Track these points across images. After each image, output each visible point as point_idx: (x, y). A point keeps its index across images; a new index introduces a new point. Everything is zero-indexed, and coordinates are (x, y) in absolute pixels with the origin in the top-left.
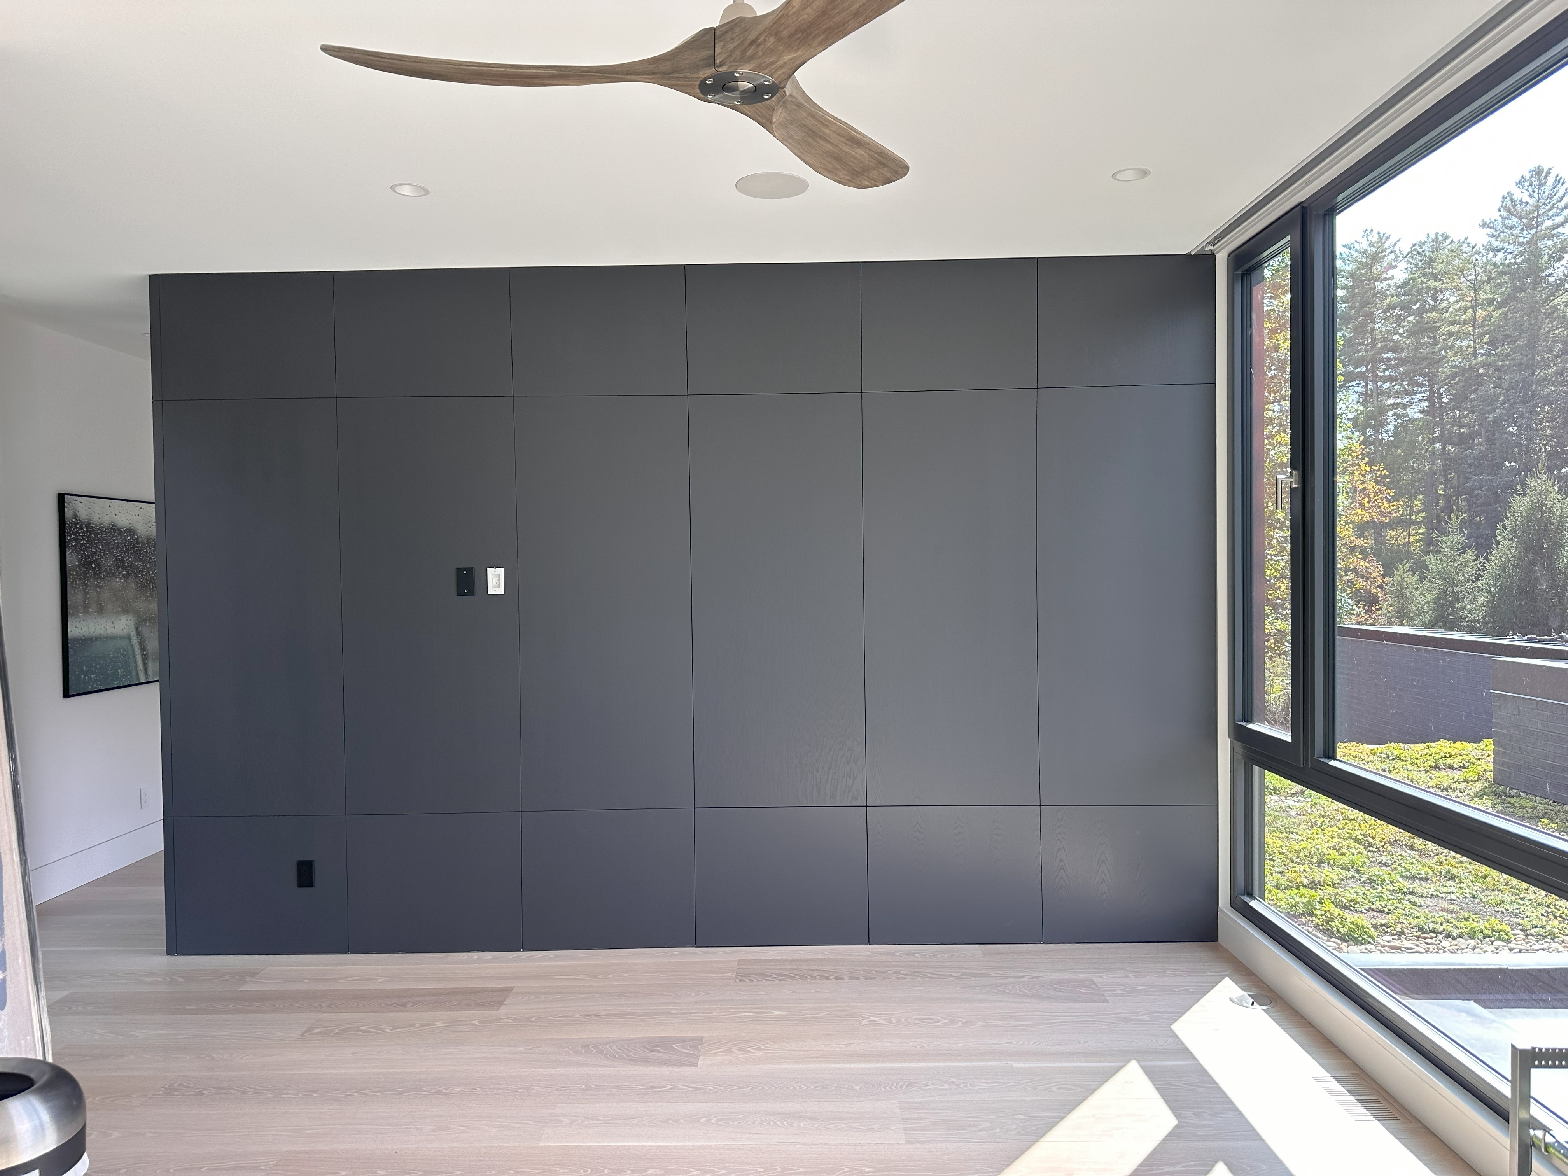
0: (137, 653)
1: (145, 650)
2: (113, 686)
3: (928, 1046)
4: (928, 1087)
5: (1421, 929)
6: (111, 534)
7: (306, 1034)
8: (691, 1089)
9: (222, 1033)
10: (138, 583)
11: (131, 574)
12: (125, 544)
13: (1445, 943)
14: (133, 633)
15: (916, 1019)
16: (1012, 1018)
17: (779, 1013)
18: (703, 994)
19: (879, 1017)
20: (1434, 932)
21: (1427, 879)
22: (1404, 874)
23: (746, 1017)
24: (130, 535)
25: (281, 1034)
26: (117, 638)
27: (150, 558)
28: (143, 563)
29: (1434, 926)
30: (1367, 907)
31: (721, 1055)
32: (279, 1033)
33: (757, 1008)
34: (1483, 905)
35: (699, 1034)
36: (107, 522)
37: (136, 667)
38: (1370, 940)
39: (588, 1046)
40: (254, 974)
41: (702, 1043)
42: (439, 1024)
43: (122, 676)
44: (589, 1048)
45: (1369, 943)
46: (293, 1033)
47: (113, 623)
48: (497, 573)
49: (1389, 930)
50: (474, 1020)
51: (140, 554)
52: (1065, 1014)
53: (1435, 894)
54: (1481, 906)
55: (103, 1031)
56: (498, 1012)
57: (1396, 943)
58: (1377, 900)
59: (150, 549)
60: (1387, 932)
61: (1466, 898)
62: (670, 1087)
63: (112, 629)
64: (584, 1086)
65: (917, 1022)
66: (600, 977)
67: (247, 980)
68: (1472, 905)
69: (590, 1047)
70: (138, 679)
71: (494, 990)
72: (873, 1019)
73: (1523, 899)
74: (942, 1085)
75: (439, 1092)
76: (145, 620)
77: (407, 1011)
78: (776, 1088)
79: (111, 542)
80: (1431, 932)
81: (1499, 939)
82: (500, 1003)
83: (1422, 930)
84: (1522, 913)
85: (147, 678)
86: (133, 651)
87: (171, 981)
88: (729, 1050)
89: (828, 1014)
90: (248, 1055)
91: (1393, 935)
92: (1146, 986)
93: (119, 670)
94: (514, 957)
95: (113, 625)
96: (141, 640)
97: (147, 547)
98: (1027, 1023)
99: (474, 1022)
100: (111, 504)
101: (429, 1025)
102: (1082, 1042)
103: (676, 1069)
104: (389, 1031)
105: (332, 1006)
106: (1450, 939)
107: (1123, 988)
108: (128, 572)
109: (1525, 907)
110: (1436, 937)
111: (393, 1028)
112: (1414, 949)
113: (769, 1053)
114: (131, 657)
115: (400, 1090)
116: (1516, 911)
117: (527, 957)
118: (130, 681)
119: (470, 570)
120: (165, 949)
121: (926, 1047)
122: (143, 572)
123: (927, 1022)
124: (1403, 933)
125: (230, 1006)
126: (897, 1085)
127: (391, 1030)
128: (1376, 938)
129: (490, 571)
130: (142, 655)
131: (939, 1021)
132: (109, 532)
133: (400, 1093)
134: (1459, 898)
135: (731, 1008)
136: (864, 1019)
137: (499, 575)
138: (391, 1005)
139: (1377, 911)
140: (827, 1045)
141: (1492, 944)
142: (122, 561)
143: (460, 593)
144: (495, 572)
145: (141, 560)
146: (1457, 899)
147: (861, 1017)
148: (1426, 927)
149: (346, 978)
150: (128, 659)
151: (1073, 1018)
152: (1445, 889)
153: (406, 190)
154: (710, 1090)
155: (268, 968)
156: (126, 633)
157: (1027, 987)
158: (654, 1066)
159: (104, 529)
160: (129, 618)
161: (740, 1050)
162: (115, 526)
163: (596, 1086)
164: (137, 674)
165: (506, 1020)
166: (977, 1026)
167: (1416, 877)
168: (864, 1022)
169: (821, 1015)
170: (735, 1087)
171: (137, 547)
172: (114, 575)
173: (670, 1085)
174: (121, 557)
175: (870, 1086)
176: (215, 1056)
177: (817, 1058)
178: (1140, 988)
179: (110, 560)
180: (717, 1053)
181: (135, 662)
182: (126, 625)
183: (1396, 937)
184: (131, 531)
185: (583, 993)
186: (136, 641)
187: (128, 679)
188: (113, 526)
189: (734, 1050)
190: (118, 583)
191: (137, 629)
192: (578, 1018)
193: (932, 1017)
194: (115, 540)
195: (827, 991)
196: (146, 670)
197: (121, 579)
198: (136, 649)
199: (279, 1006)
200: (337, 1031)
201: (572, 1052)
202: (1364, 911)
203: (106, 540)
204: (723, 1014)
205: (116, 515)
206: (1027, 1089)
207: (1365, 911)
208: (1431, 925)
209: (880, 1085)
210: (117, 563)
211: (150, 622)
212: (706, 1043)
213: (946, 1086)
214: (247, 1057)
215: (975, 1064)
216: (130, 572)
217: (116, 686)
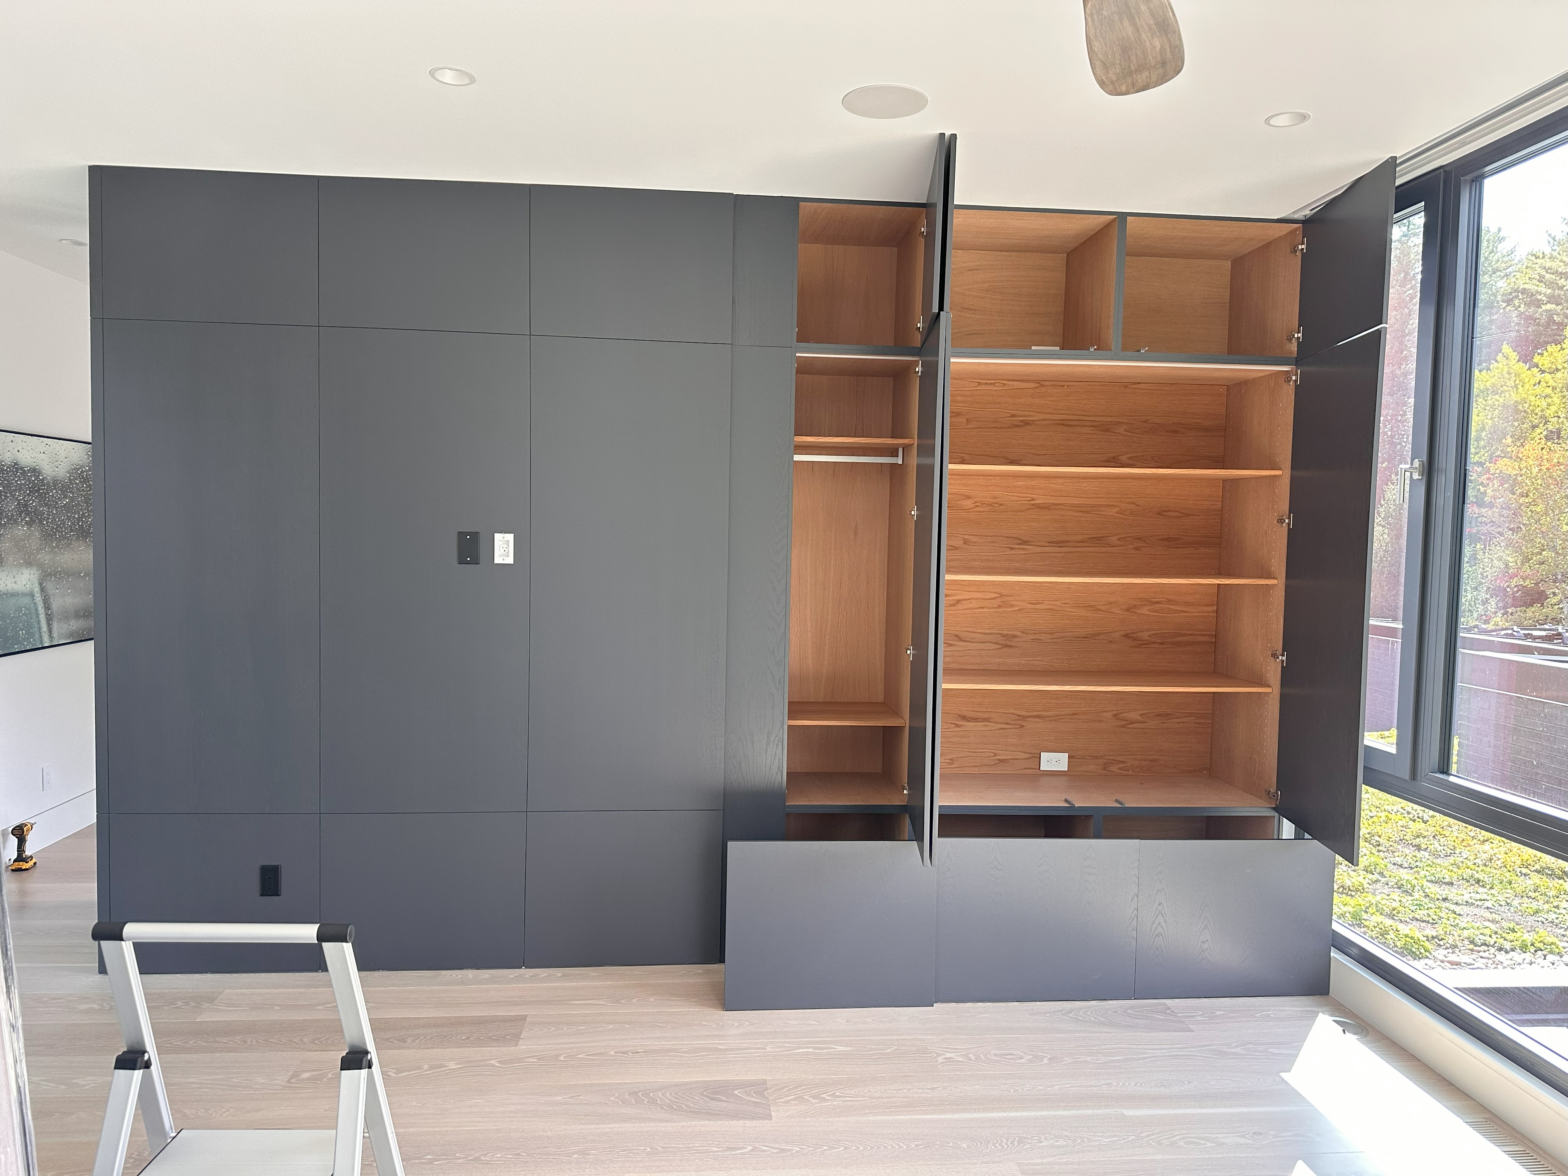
0: (40, 613)
1: (49, 609)
2: (14, 651)
3: (1022, 1089)
4: (1043, 1144)
5: (1472, 942)
6: (14, 474)
7: (293, 1081)
8: (777, 1151)
9: (190, 1080)
10: (43, 531)
11: (35, 521)
12: (28, 485)
13: (1501, 957)
14: (37, 589)
15: (996, 1055)
16: (1100, 1053)
17: (841, 1048)
18: (747, 1024)
19: (954, 1052)
20: (1485, 944)
21: (1452, 884)
22: (1429, 878)
23: (808, 1054)
24: (35, 476)
25: (263, 1081)
26: (18, 595)
27: (57, 503)
28: (49, 508)
29: (1485, 938)
30: (1411, 916)
31: (795, 1105)
32: (260, 1080)
33: (817, 1042)
34: (1520, 913)
35: (759, 1077)
36: (8, 460)
37: (40, 628)
38: (1428, 954)
39: (636, 1093)
40: (211, 999)
41: (767, 1089)
42: (452, 1065)
43: (23, 639)
44: (639, 1096)
45: (1427, 957)
46: (278, 1080)
47: (14, 578)
48: (506, 539)
49: (1441, 943)
50: (491, 1060)
51: (46, 498)
52: (1152, 1047)
53: (1470, 901)
54: (1519, 915)
55: (38, 1079)
56: (517, 1048)
57: (1453, 958)
58: (1417, 909)
59: (56, 492)
60: (1440, 945)
61: (1501, 905)
62: (750, 1148)
63: (13, 584)
64: (649, 1149)
65: (997, 1058)
66: (622, 1001)
67: (204, 1007)
68: (1509, 913)
69: (640, 1094)
70: (41, 642)
71: (504, 1020)
72: (948, 1055)
73: (1557, 907)
74: (1057, 1141)
75: (477, 1159)
76: (50, 575)
77: (409, 1048)
78: (872, 1148)
79: (12, 483)
80: (1483, 944)
81: (1551, 952)
82: (516, 1038)
83: (1474, 943)
84: (1562, 923)
85: (51, 641)
86: (37, 610)
87: (110, 1009)
88: (801, 1097)
89: (896, 1050)
90: (228, 1111)
91: (1447, 948)
92: (1224, 1011)
93: (20, 632)
94: (515, 976)
95: (15, 580)
96: (45, 596)
97: (53, 489)
98: (1117, 1058)
99: (493, 1062)
100: (13, 439)
101: (442, 1066)
102: (1186, 1082)
103: (748, 1123)
104: (393, 1075)
105: (316, 1042)
106: (1503, 952)
107: (1201, 1013)
108: (31, 518)
109: (1562, 916)
110: (1488, 950)
111: (399, 1071)
112: (1474, 964)
113: (848, 1101)
114: (34, 616)
115: (429, 1157)
116: (1555, 920)
117: (531, 976)
118: (33, 645)
119: (475, 535)
120: (97, 965)
121: (1020, 1090)
122: (48, 518)
123: (1008, 1059)
124: (1456, 946)
125: (191, 1043)
126: (1007, 1141)
127: (395, 1073)
128: (1432, 952)
129: (498, 537)
130: (47, 614)
131: (1021, 1058)
132: (10, 472)
133: (431, 1162)
134: (1494, 906)
135: (786, 1042)
136: (939, 1055)
137: (508, 541)
138: (387, 1040)
139: (1421, 921)
140: (910, 1089)
141: (1545, 959)
142: (26, 506)
143: (462, 561)
144: (503, 538)
145: (46, 505)
146: (1493, 908)
147: (936, 1053)
148: (1477, 940)
149: (324, 1004)
150: (31, 619)
151: (1163, 1051)
152: (1478, 897)
153: (448, 77)
154: (797, 1152)
155: (227, 990)
156: (28, 589)
157: (1100, 1012)
158: (722, 1120)
159: (5, 468)
160: (32, 572)
161: (813, 1097)
162: (18, 465)
163: (663, 1148)
164: (41, 637)
165: (530, 1060)
166: (1065, 1062)
167: (1441, 881)
168: (940, 1059)
169: (889, 1050)
170: (825, 1148)
171: (43, 489)
172: (16, 521)
173: (750, 1145)
174: (24, 500)
175: (977, 1144)
176: (187, 1111)
177: (905, 1107)
178: (1218, 1013)
179: (12, 503)
180: (788, 1101)
181: (39, 623)
182: (29, 580)
183: (1450, 951)
184: (35, 471)
185: (609, 1023)
186: (40, 598)
187: (30, 642)
188: (16, 464)
189: (806, 1097)
190: (21, 530)
191: (41, 584)
192: (613, 1056)
193: (1012, 1052)
194: (17, 481)
195: (885, 1020)
196: (50, 631)
197: (23, 526)
198: (40, 608)
199: (251, 1041)
200: (330, 1076)
201: (620, 1102)
202: (1408, 920)
203: (7, 480)
204: (778, 1050)
205: (18, 451)
206: (1151, 1144)
207: (1410, 921)
208: (1481, 937)
209: (989, 1142)
210: (20, 508)
211: (55, 577)
212: (771, 1088)
213: (1061, 1142)
214: (227, 1113)
215: (1081, 1112)
216: (35, 519)
217: (17, 650)
